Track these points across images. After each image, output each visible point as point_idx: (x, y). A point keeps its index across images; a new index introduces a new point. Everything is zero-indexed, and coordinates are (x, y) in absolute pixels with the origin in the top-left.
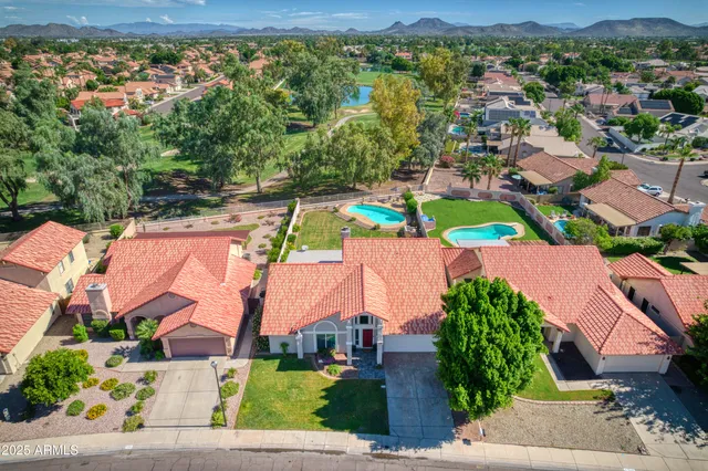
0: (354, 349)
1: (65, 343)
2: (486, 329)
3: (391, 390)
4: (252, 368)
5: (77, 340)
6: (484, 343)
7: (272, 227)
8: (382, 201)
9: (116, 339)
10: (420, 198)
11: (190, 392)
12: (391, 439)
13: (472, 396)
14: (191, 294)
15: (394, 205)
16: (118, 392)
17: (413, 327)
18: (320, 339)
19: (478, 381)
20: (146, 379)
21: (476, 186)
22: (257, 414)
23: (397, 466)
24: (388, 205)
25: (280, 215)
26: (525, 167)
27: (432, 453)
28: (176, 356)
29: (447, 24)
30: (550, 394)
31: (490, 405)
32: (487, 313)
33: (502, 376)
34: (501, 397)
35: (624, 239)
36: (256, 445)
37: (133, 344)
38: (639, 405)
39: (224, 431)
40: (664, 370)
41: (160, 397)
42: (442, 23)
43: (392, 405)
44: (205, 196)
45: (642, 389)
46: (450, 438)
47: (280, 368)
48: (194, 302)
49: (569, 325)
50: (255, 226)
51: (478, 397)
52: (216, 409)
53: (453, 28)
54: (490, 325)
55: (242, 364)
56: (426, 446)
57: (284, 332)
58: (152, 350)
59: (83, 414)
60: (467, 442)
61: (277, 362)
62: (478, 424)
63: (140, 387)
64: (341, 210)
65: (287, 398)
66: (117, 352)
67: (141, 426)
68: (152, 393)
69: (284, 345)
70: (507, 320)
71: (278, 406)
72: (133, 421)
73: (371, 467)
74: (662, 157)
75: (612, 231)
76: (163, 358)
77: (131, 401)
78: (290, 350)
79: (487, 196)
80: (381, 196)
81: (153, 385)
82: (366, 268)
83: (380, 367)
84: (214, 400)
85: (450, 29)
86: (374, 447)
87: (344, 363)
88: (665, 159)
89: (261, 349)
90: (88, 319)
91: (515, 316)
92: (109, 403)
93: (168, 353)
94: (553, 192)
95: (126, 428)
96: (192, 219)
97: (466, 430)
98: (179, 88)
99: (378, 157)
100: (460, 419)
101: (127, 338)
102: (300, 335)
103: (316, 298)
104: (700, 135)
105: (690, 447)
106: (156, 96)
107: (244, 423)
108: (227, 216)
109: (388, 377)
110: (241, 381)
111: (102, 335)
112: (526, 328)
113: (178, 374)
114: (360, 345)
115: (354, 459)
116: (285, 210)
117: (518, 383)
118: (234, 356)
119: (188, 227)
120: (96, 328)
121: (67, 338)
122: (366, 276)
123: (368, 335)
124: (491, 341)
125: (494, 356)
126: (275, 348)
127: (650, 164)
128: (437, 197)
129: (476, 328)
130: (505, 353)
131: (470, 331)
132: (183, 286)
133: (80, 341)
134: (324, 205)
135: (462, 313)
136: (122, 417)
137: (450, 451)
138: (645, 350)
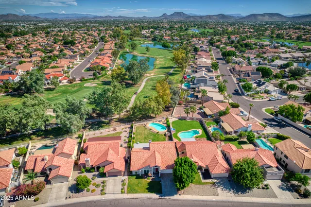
0: (153, 173)
1: (79, 173)
2: (183, 170)
3: (162, 183)
4: (129, 179)
5: (82, 172)
6: (182, 173)
7: (126, 133)
8: (159, 121)
9: (92, 172)
10: (172, 120)
11: (114, 185)
12: (163, 195)
13: (180, 185)
14: (112, 160)
15: (163, 123)
16: (97, 186)
17: (168, 167)
18: (145, 171)
19: (181, 181)
20: (103, 182)
21: (189, 115)
22: (131, 190)
23: (164, 200)
24: (161, 123)
25: (129, 128)
26: (205, 106)
27: (172, 197)
28: (109, 176)
29: (186, 15)
30: (200, 183)
31: (184, 187)
32: (183, 167)
33: (186, 180)
34: (186, 185)
35: (229, 136)
36: (132, 197)
37: (97, 173)
38: (221, 184)
39: (124, 194)
40: (227, 176)
41: (107, 187)
42: (184, 14)
43: (163, 187)
44: (103, 119)
45: (222, 181)
46: (176, 194)
47: (136, 178)
48: (113, 162)
49: (206, 166)
50: (121, 132)
51: (181, 185)
52: (122, 189)
53: (189, 17)
54: (184, 169)
55: (126, 177)
56: (171, 196)
57: (136, 170)
58: (103, 175)
59: (90, 191)
60: (180, 195)
61: (135, 177)
62: (183, 191)
63: (102, 184)
64: (147, 126)
65: (138, 186)
66: (94, 175)
67: (105, 194)
68: (105, 186)
69: (136, 173)
70: (188, 168)
71: (136, 188)
72: (102, 192)
73: (158, 201)
74: (253, 98)
75: (226, 133)
76: (106, 177)
77: (101, 188)
78: (138, 174)
79: (192, 119)
80: (159, 120)
81: (105, 184)
82: (156, 152)
83: (160, 177)
84: (121, 187)
85: (188, 17)
86: (160, 197)
87: (151, 176)
88: (253, 99)
89: (130, 173)
90: (84, 167)
91: (190, 167)
92: (96, 189)
93: (107, 175)
94: (213, 117)
95: (101, 194)
96: (101, 130)
97: (180, 192)
98: (78, 60)
99: (158, 109)
100: (178, 190)
101: (95, 171)
102: (140, 170)
103: (144, 161)
104: (267, 88)
105: (229, 194)
106: (71, 66)
107: (129, 192)
108: (112, 129)
109: (162, 180)
110: (126, 182)
111: (89, 171)
112: (192, 169)
113: (111, 181)
114: (155, 172)
115: (155, 199)
116: (130, 126)
117: (191, 181)
118: (124, 176)
119: (101, 133)
120: (87, 169)
121: (79, 172)
122: (156, 154)
123: (157, 169)
124: (184, 173)
125: (185, 176)
126: (134, 173)
127: (248, 101)
128: (177, 119)
129: (180, 170)
130: (187, 175)
131: (179, 171)
132: (110, 158)
133: (83, 173)
134: (141, 123)
135: (178, 167)
136: (100, 192)
137: (176, 197)
138: (222, 172)
